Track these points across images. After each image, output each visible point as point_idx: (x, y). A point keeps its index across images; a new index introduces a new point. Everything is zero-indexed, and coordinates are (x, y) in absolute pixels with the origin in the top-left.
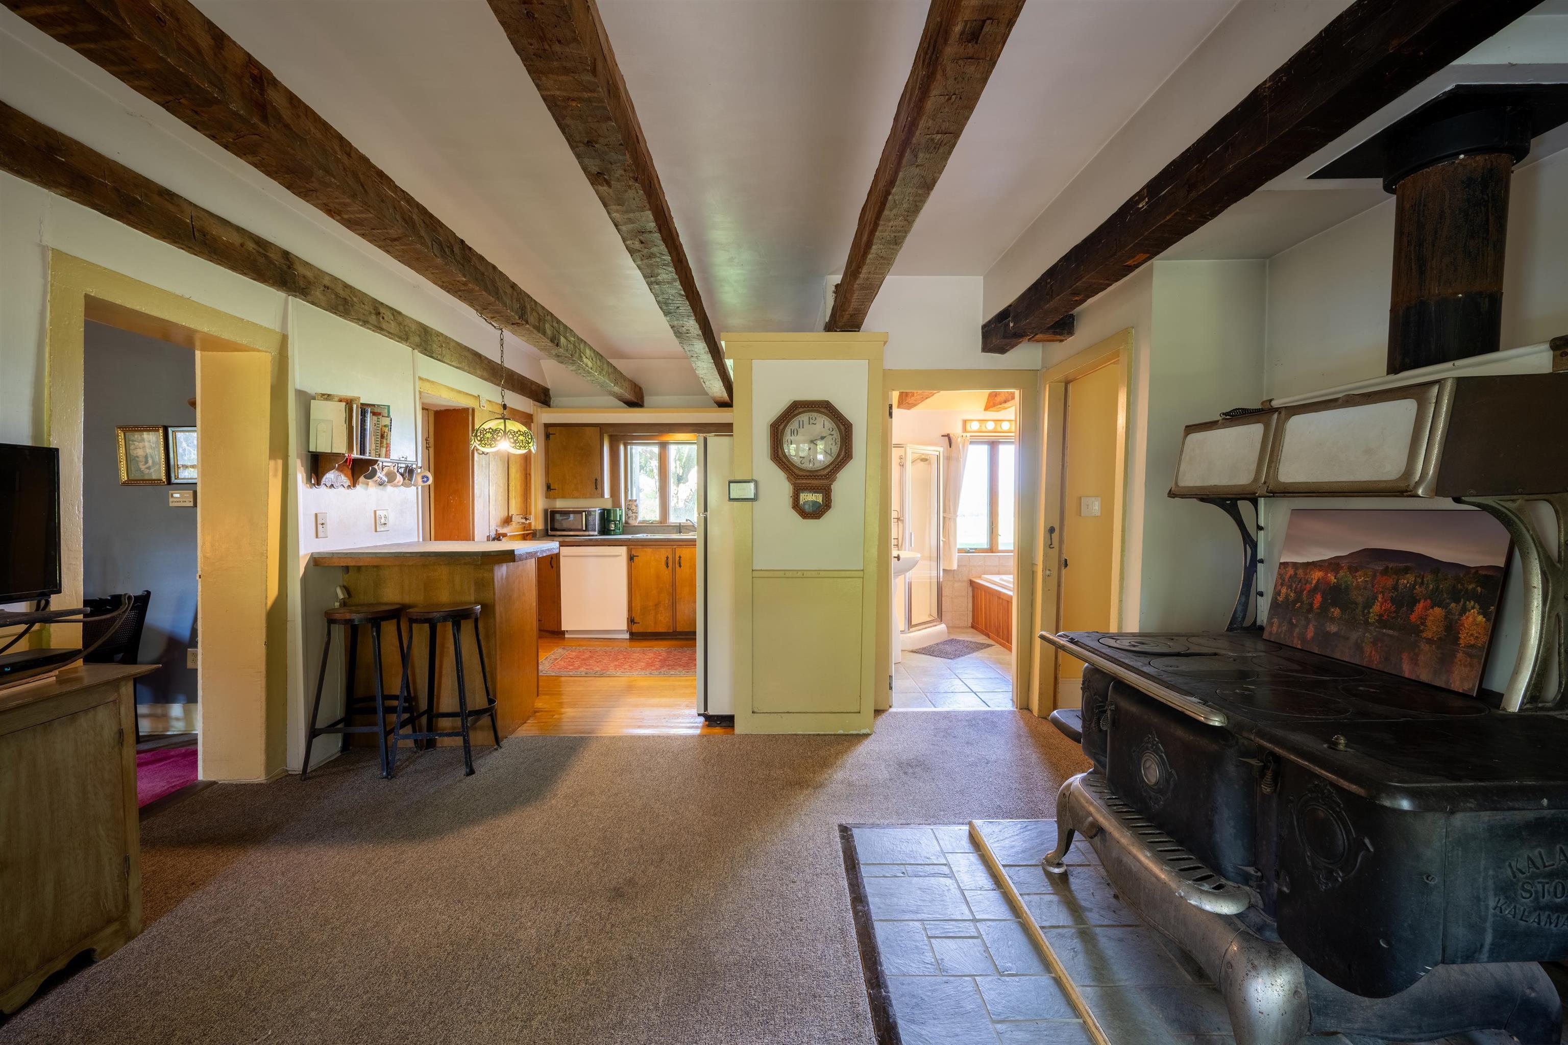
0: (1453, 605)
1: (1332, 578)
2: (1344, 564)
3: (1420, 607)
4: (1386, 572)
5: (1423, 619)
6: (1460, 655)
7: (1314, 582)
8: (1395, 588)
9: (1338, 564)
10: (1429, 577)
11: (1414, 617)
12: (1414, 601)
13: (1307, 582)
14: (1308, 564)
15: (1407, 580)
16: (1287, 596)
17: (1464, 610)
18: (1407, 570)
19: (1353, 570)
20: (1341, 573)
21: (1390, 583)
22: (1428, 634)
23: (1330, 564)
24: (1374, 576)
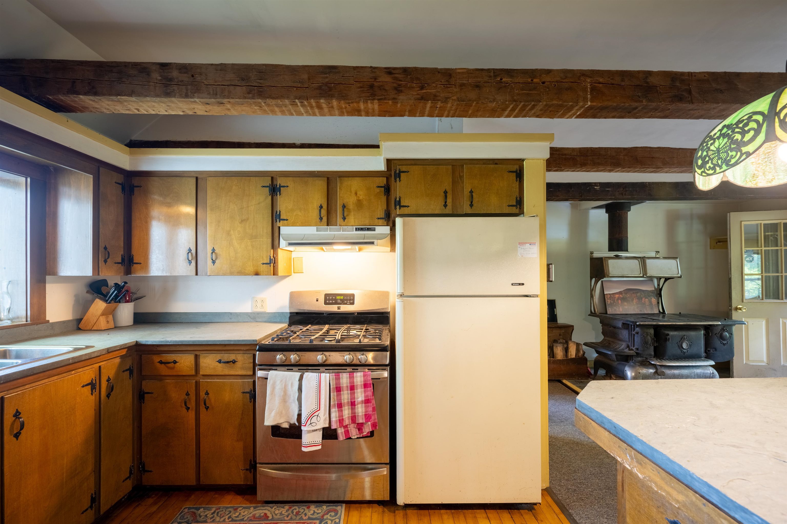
0: (649, 298)
1: (621, 296)
2: (623, 292)
3: (643, 299)
4: (633, 293)
5: (645, 301)
6: (654, 307)
7: (617, 297)
8: (637, 296)
9: (621, 293)
10: (643, 293)
11: (643, 301)
12: (642, 298)
13: (615, 298)
14: (613, 293)
15: (639, 294)
16: (610, 302)
17: (651, 299)
18: (638, 292)
19: (626, 293)
20: (623, 295)
21: (635, 295)
22: (647, 304)
23: (619, 293)
24: (631, 294)
